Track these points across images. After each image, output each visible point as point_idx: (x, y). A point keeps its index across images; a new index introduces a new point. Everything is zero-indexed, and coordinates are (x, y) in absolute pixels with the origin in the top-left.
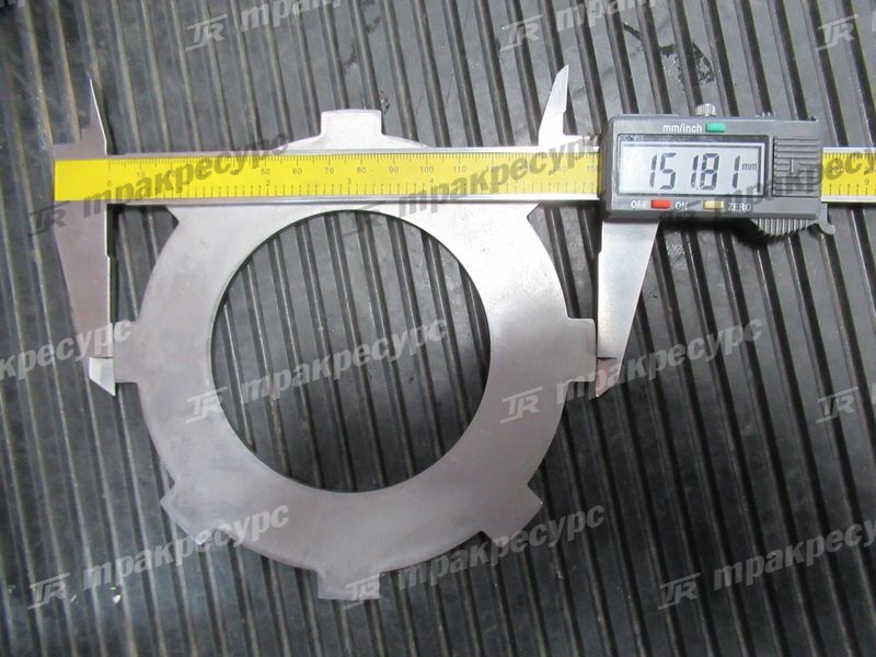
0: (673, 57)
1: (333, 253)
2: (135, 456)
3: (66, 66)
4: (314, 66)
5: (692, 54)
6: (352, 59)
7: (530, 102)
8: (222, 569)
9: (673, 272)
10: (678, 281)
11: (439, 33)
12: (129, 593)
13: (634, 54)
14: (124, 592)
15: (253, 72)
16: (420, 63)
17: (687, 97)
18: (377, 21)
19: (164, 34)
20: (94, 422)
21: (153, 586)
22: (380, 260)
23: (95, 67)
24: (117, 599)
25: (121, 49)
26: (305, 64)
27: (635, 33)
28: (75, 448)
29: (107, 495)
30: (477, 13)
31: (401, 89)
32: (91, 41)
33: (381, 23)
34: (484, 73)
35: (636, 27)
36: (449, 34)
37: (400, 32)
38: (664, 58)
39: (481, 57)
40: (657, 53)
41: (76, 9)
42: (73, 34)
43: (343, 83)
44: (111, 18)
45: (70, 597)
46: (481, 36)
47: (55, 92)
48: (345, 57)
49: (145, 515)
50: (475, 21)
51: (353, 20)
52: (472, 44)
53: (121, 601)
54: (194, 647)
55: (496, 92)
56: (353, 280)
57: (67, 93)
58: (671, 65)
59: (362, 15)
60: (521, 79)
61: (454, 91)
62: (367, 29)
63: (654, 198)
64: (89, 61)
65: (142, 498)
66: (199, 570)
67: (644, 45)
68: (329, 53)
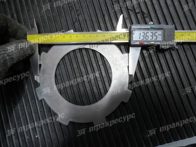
0: (139, 14)
1: (75, 60)
2: (38, 106)
4: (68, 24)
5: (143, 13)
6: (76, 21)
7: (112, 26)
8: (59, 128)
9: (145, 56)
10: (146, 58)
11: (92, 14)
12: (39, 135)
13: (131, 14)
14: (38, 135)
15: (56, 26)
16: (89, 21)
17: (143, 21)
18: (80, 14)
20: (30, 99)
21: (44, 133)
22: (85, 60)
24: (37, 136)
25: (30, 24)
26: (66, 23)
27: (131, 10)
28: (26, 105)
29: (33, 114)
30: (100, 10)
31: (86, 26)
33: (81, 14)
34: (102, 21)
35: (131, 9)
36: (95, 15)
37: (85, 15)
38: (138, 15)
39: (101, 18)
40: (136, 14)
43: (74, 26)
45: (27, 137)
46: (101, 14)
48: (74, 21)
49: (41, 118)
50: (99, 11)
51: (75, 14)
52: (99, 16)
53: (38, 137)
54: (54, 145)
55: (105, 25)
56: (80, 65)
58: (139, 16)
59: (77, 13)
60: (110, 22)
61: (97, 25)
62: (78, 15)
63: (140, 42)
65: (41, 114)
66: (54, 128)
67: (133, 12)
68: (71, 21)
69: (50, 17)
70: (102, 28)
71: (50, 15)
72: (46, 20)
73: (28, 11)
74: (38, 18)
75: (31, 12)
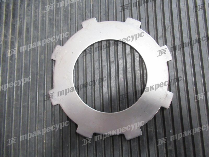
3: (11, 24)
19: (36, 20)
23: (18, 26)
32: (18, 19)
41: (16, 11)
42: (14, 17)
44: (24, 14)
47: (7, 30)
57: (9, 31)
64: (17, 24)
69: (52, 20)
70: (110, 50)
71: (52, 17)
72: (46, 22)
73: (28, 5)
74: (37, 17)
75: (30, 7)
